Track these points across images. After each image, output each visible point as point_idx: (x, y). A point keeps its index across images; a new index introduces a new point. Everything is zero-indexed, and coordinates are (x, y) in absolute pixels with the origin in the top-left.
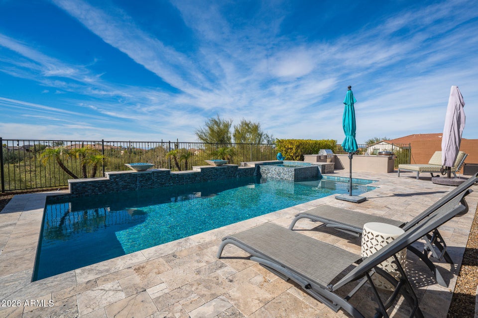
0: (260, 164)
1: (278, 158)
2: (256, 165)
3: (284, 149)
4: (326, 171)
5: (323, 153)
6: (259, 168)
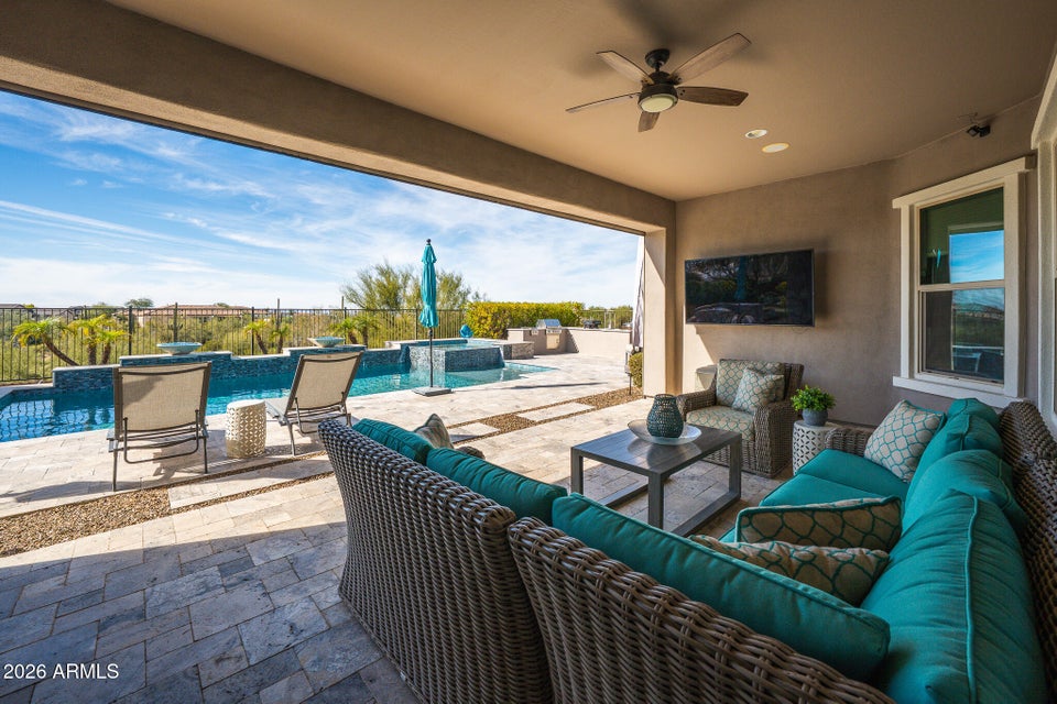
0: (412, 345)
1: (462, 334)
2: (402, 345)
4: (513, 355)
5: (542, 325)
6: (408, 350)
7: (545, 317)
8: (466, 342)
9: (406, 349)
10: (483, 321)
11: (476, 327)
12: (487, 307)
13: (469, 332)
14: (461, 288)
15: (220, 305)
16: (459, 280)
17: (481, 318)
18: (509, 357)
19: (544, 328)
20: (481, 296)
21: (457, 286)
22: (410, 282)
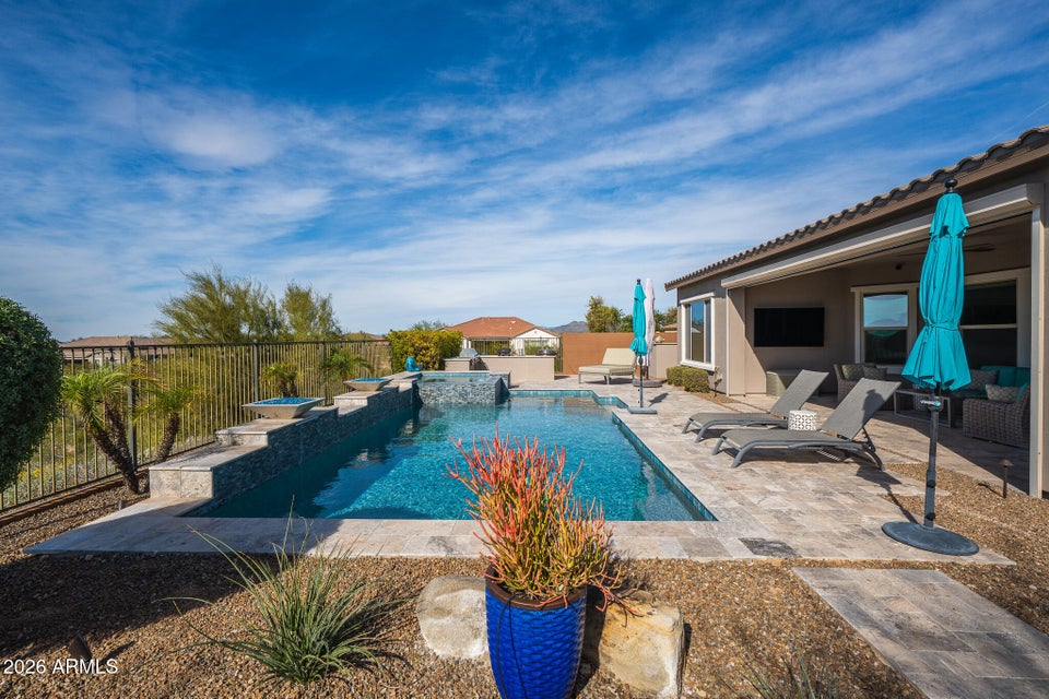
1: (410, 367)
3: (411, 349)
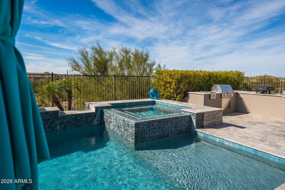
0: (107, 108)
1: (151, 96)
2: (97, 108)
4: (205, 123)
5: (218, 90)
6: (102, 113)
7: (219, 82)
8: (154, 103)
9: (100, 111)
10: (168, 85)
11: (162, 90)
12: (171, 74)
13: (157, 94)
14: (149, 62)
15: (46, 73)
16: (147, 56)
17: (167, 83)
18: (201, 126)
19: (219, 91)
20: (162, 66)
21: (146, 60)
22: (114, 57)
